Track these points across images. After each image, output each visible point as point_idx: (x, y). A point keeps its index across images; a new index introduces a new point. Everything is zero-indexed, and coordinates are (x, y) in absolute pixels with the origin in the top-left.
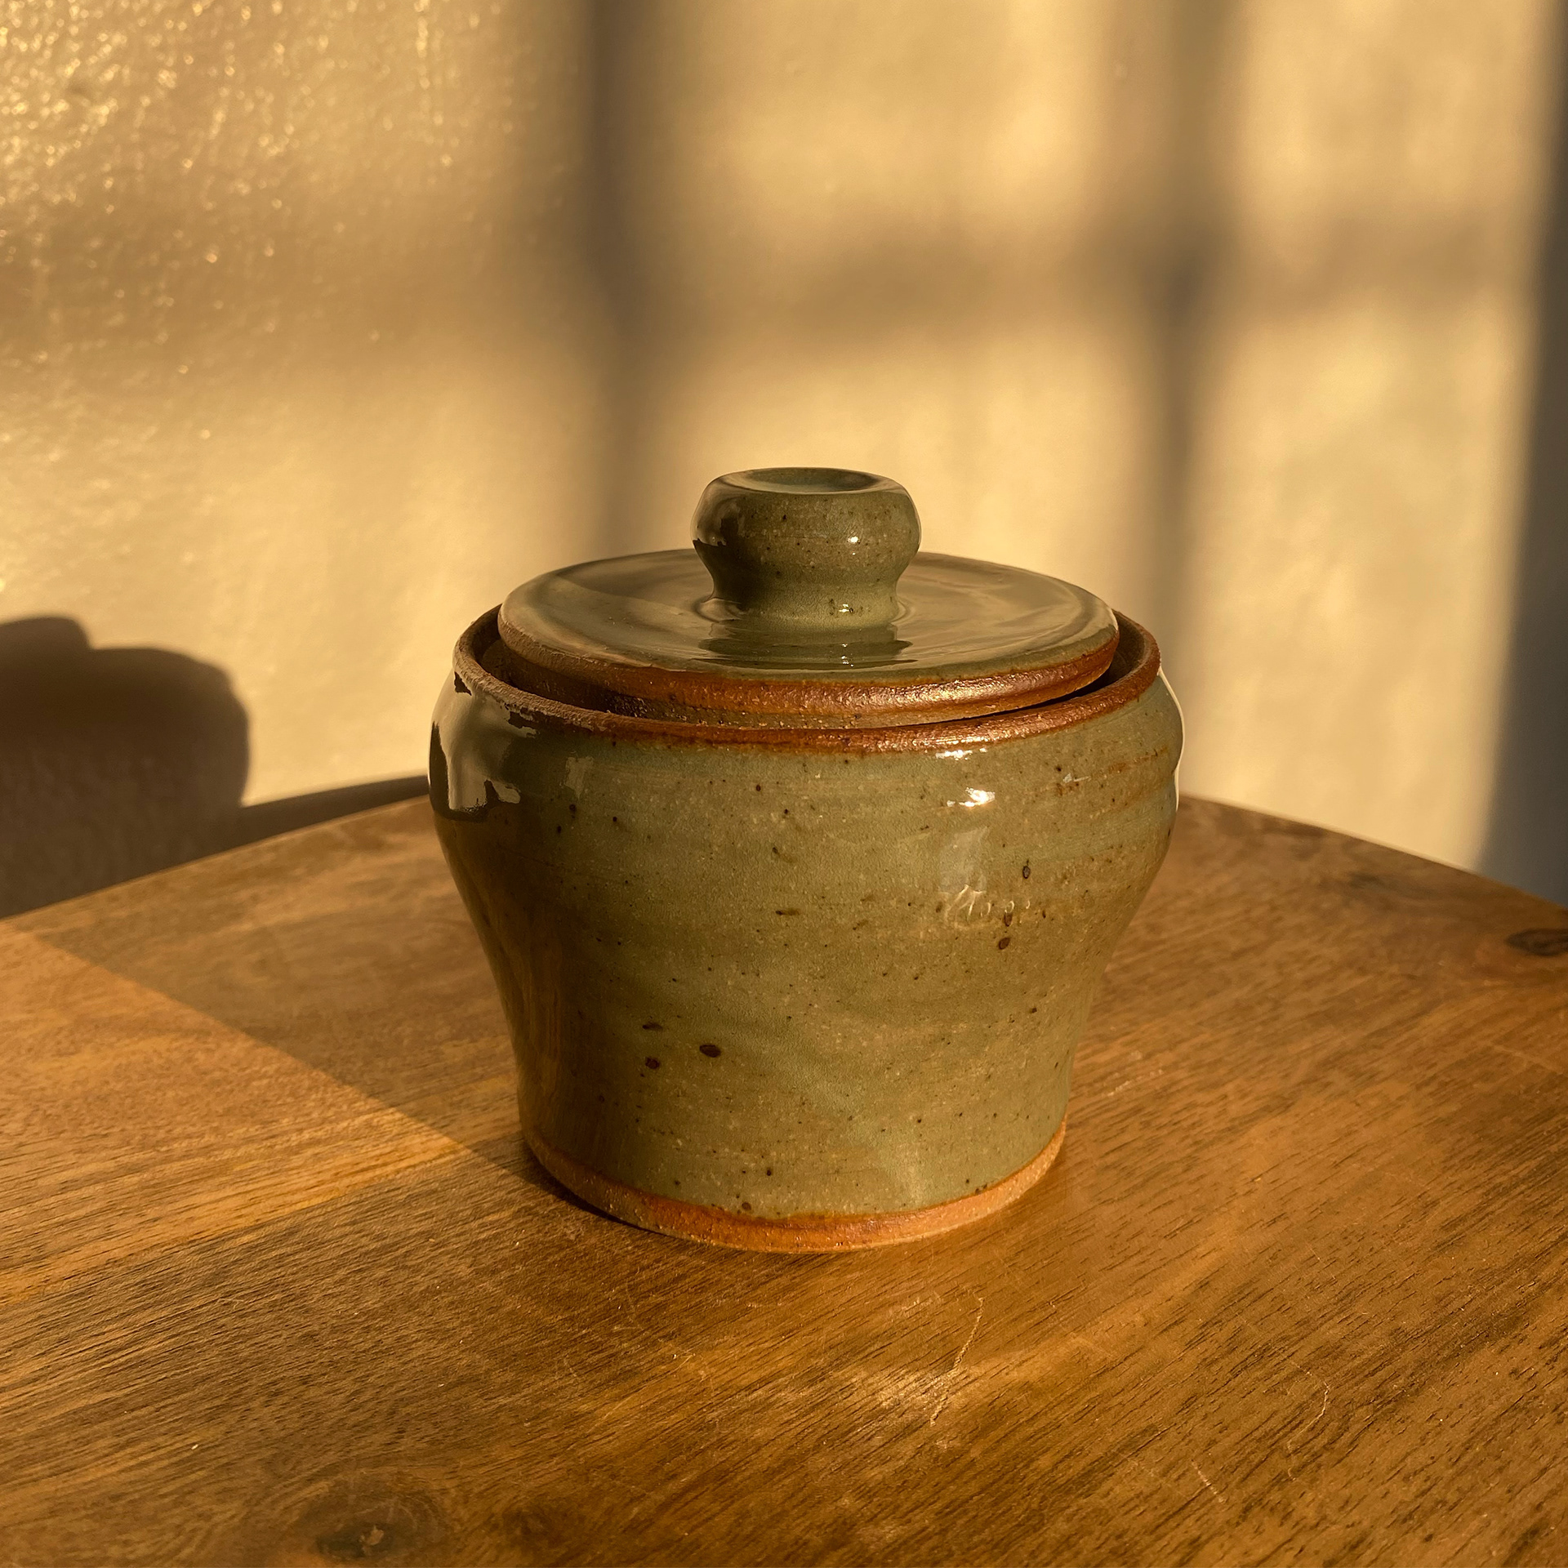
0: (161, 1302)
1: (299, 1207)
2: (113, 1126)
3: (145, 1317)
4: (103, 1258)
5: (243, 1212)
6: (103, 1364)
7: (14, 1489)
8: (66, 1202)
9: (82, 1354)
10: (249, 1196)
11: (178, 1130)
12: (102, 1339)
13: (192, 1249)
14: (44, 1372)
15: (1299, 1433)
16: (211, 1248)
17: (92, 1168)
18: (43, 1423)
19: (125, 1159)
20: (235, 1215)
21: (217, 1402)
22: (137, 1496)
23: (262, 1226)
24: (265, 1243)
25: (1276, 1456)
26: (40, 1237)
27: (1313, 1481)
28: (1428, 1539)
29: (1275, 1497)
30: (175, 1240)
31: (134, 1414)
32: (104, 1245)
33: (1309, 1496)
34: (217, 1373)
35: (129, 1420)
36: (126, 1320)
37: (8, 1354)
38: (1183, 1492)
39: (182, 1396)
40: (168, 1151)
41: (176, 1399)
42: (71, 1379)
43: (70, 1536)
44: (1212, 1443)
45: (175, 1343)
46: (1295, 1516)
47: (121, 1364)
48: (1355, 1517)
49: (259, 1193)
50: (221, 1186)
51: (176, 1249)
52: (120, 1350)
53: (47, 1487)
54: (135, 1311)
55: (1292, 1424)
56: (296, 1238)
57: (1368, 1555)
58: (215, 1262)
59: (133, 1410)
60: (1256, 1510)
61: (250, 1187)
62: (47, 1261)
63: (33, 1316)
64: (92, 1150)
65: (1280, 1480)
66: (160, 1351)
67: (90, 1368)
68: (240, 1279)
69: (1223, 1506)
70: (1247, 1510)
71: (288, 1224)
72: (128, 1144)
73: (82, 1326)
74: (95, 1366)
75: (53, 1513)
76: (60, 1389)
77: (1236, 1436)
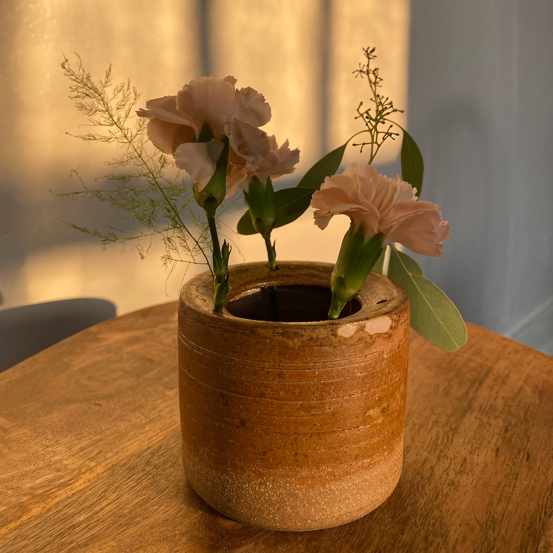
0: (137, 472)
1: (156, 441)
2: (82, 431)
3: (136, 477)
4: (110, 465)
5: (141, 445)
6: (134, 491)
7: (135, 525)
8: (86, 453)
9: (126, 490)
10: (140, 441)
11: (103, 428)
12: (128, 485)
13: (135, 457)
14: (118, 496)
15: (440, 440)
16: (140, 456)
17: (85, 443)
18: (129, 508)
19: (94, 438)
20: (139, 446)
21: (175, 492)
22: (172, 519)
23: (150, 447)
24: (155, 451)
25: (438, 447)
26: (86, 464)
27: (448, 449)
28: (478, 455)
29: (442, 454)
30: (128, 456)
31: (154, 500)
32: (107, 462)
33: (449, 452)
34: (169, 486)
35: (154, 502)
36: (130, 479)
37: (103, 494)
38: (423, 458)
39: (164, 493)
40: (105, 434)
41: (163, 494)
42: (128, 496)
43: (161, 532)
44: (423, 447)
45: (150, 481)
46: (449, 457)
47: (139, 490)
48: (461, 455)
49: (143, 439)
50: (129, 440)
51: (130, 458)
52: (135, 486)
53: (145, 522)
54: (132, 476)
55: (437, 439)
56: (163, 448)
57: (468, 462)
58: (144, 459)
59: (153, 499)
60: (440, 458)
61: (138, 438)
62: (93, 469)
63: (102, 484)
64: (81, 438)
65: (442, 451)
66: (148, 484)
67: (131, 493)
68: (155, 462)
69: (433, 459)
70: (439, 458)
71: (157, 445)
72: (91, 434)
73: (119, 483)
74: (132, 492)
75: (152, 528)
76: (127, 499)
77: (427, 444)
